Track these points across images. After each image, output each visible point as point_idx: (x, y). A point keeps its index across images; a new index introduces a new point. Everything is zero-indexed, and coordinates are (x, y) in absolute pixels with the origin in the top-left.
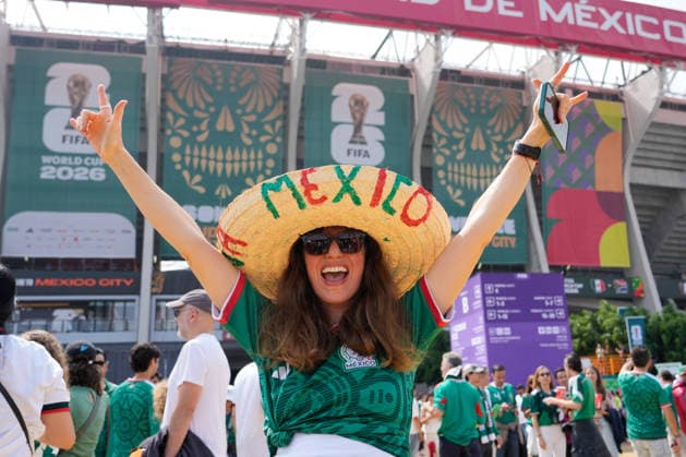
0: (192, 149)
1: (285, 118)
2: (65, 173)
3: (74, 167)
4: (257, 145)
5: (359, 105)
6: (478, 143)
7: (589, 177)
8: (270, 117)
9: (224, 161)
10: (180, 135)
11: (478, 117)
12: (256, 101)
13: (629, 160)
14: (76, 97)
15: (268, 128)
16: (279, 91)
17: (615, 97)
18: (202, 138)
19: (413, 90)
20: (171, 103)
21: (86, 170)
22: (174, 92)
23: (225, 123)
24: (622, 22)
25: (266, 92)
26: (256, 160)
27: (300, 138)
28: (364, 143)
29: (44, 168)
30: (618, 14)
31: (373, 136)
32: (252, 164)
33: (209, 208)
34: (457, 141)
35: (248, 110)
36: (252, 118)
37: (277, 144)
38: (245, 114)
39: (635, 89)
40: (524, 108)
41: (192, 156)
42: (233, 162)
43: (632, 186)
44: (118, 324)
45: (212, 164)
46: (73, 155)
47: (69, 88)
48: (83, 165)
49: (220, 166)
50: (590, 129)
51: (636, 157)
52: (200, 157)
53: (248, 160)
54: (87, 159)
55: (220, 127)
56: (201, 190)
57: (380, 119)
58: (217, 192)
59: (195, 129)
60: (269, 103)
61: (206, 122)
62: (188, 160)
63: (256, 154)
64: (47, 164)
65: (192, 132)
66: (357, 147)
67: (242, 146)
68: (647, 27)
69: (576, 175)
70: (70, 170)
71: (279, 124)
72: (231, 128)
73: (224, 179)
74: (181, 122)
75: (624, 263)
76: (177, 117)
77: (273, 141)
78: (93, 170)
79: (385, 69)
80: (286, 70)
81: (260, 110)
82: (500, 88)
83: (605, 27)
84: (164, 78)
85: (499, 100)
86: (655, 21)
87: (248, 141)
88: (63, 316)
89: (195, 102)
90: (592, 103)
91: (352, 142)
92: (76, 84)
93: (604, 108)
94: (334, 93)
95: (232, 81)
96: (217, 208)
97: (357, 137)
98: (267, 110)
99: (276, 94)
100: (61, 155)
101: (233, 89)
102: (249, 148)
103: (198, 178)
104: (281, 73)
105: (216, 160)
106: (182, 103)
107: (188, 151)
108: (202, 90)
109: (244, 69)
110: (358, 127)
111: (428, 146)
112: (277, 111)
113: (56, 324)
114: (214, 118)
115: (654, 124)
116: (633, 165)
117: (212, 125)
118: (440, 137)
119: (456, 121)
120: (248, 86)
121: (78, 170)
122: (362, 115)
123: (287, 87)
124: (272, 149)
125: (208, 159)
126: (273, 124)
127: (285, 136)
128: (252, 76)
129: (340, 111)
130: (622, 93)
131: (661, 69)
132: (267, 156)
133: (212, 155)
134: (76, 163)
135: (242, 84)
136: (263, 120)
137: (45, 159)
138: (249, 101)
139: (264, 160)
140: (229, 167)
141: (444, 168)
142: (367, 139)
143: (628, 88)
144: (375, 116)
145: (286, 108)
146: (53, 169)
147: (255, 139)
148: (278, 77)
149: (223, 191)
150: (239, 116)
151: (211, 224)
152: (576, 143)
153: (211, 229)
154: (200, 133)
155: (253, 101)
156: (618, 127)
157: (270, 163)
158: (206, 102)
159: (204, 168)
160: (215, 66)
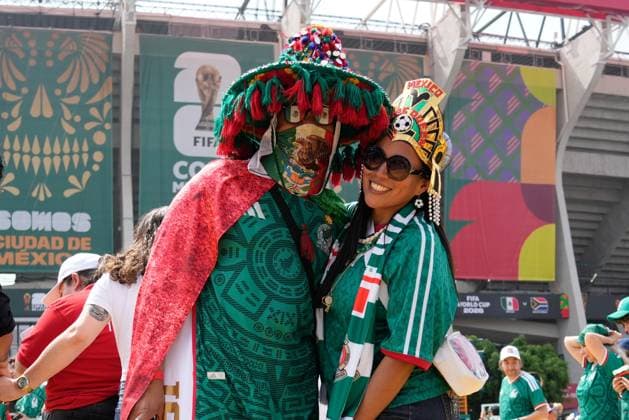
0: (2, 141)
1: (116, 97)
4: (82, 135)
5: (209, 78)
7: (513, 165)
8: (97, 98)
9: (42, 155)
12: (81, 78)
13: (564, 142)
15: (94, 112)
16: (108, 65)
17: (550, 61)
18: (13, 127)
23: (41, 107)
25: (92, 67)
26: (81, 153)
27: (135, 121)
32: (76, 158)
33: (25, 214)
35: (70, 90)
36: (75, 100)
37: (107, 132)
38: (64, 95)
39: (574, 52)
41: (3, 150)
42: (52, 155)
43: (566, 176)
45: (26, 159)
49: (36, 161)
50: (513, 104)
51: (571, 138)
52: (12, 152)
53: (71, 154)
55: (35, 112)
56: (15, 191)
58: (34, 194)
59: (5, 115)
60: (96, 80)
61: (17, 107)
63: (80, 145)
65: (2, 119)
66: (207, 134)
67: (60, 134)
69: (495, 163)
71: (108, 107)
72: (48, 113)
73: (41, 177)
75: (548, 276)
77: (102, 129)
79: (243, 32)
80: (116, 36)
81: (83, 90)
82: (395, 53)
85: (392, 69)
87: (70, 130)
89: (4, 83)
90: (517, 72)
91: (198, 128)
93: (531, 76)
94: (177, 64)
95: (48, 54)
96: (35, 213)
97: (207, 122)
98: (93, 89)
99: (104, 69)
101: (50, 64)
102: (71, 138)
103: (10, 177)
104: (109, 41)
105: (31, 154)
108: (12, 65)
109: (63, 36)
110: (207, 109)
112: (108, 89)
114: (28, 101)
115: (595, 96)
116: (569, 148)
117: (25, 112)
120: (68, 59)
122: (214, 92)
123: (118, 58)
124: (100, 138)
125: (21, 153)
126: (100, 106)
127: (117, 120)
128: (73, 47)
129: (185, 88)
130: (558, 55)
131: (604, 26)
132: (94, 148)
133: (26, 148)
135: (61, 57)
136: (91, 102)
138: (72, 74)
139: (91, 153)
140: (47, 162)
143: (564, 50)
145: (117, 85)
147: (78, 126)
148: (106, 47)
149: (42, 193)
150: (58, 97)
151: (29, 232)
152: (495, 123)
153: (28, 238)
154: (11, 120)
155: (75, 79)
156: (550, 100)
157: (98, 156)
158: (17, 81)
159: (17, 164)
160: (27, 35)
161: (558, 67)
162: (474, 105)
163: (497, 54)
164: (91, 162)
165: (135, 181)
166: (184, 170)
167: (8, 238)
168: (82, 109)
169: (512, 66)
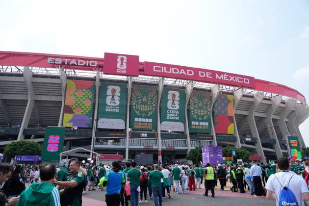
0: (137, 105)
1: (157, 98)
2: (110, 110)
4: (152, 105)
5: (174, 96)
6: (201, 104)
7: (226, 112)
8: (154, 98)
9: (144, 108)
10: (135, 102)
11: (201, 99)
13: (235, 108)
17: (232, 94)
18: (140, 103)
19: (186, 92)
20: (133, 95)
22: (134, 92)
23: (145, 99)
24: (234, 79)
25: (154, 93)
27: (161, 102)
29: (106, 109)
30: (233, 77)
31: (177, 103)
32: (150, 109)
33: (141, 119)
34: (196, 104)
36: (150, 98)
37: (156, 104)
39: (236, 93)
40: (211, 96)
42: (146, 108)
43: (235, 114)
44: (121, 144)
46: (112, 106)
50: (226, 101)
52: (139, 107)
54: (115, 107)
56: (139, 114)
57: (178, 99)
59: (138, 101)
60: (154, 95)
62: (136, 108)
66: (173, 105)
68: (240, 80)
69: (223, 112)
70: (112, 110)
72: (146, 101)
73: (144, 112)
74: (135, 99)
75: (233, 133)
76: (134, 98)
78: (116, 110)
79: (180, 87)
81: (152, 97)
82: (205, 92)
83: (230, 80)
84: (132, 89)
85: (205, 95)
86: (242, 78)
87: (149, 104)
88: (110, 141)
89: (138, 95)
93: (229, 96)
94: (169, 93)
95: (146, 90)
97: (173, 103)
99: (156, 93)
100: (110, 106)
101: (146, 92)
103: (138, 112)
104: (157, 88)
105: (142, 108)
106: (135, 95)
108: (140, 92)
109: (149, 87)
110: (173, 101)
111: (189, 104)
112: (156, 97)
113: (109, 143)
114: (142, 98)
115: (241, 101)
117: (141, 100)
118: (192, 103)
119: (196, 99)
120: (150, 91)
122: (175, 98)
123: (158, 91)
124: (154, 105)
126: (155, 100)
127: (157, 102)
128: (150, 89)
129: (170, 97)
131: (242, 89)
132: (153, 107)
134: (113, 108)
135: (148, 91)
137: (107, 107)
138: (150, 95)
141: (193, 110)
142: (175, 103)
144: (177, 98)
145: (158, 96)
146: (108, 109)
147: (151, 103)
149: (144, 115)
150: (147, 98)
151: (141, 122)
152: (223, 104)
156: (232, 101)
157: (154, 109)
158: (141, 95)
159: (140, 109)
160: (143, 87)
162: (219, 102)
163: (223, 93)
164: (153, 110)
165: (160, 112)
166: (169, 112)
167: (137, 123)
168: (151, 100)
169: (225, 95)
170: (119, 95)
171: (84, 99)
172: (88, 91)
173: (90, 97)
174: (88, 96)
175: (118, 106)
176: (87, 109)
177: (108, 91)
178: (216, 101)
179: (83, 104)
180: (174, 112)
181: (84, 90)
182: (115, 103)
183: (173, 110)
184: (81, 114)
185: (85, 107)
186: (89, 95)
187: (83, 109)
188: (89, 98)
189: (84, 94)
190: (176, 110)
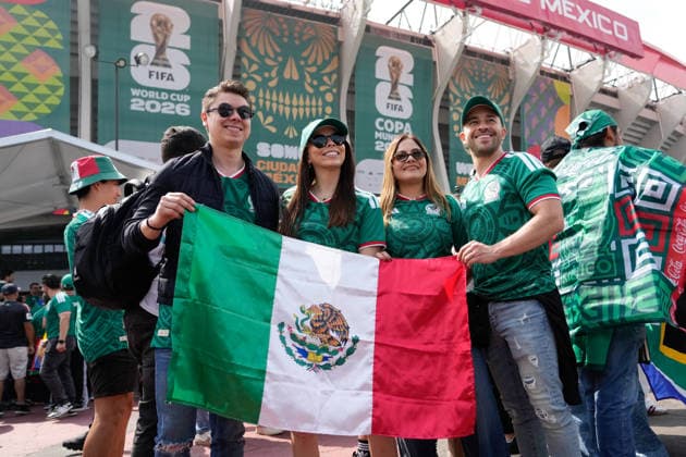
0: (265, 92)
1: (339, 71)
2: (153, 106)
3: (161, 101)
4: (318, 94)
8: (328, 70)
10: (254, 80)
11: (481, 84)
12: (315, 55)
14: (160, 36)
15: (325, 78)
16: (334, 48)
17: (566, 80)
18: (272, 84)
19: (435, 58)
20: (246, 50)
21: (172, 106)
22: (248, 39)
23: (291, 72)
24: (590, 17)
25: (325, 48)
26: (317, 107)
27: (351, 92)
28: (399, 99)
29: (133, 100)
30: (588, 12)
31: (405, 93)
32: (314, 110)
33: (280, 146)
35: (310, 62)
36: (313, 69)
37: (334, 94)
38: (306, 65)
39: (581, 74)
40: (510, 81)
41: (265, 100)
42: (298, 107)
45: (281, 107)
46: (160, 90)
47: (152, 25)
48: (169, 100)
49: (287, 110)
50: (551, 101)
52: (272, 101)
53: (311, 107)
54: (172, 95)
55: (287, 75)
56: (273, 130)
57: (411, 80)
58: (286, 133)
59: (266, 75)
60: (327, 58)
61: (276, 69)
62: (261, 101)
63: (317, 101)
64: (135, 97)
65: (264, 78)
66: (394, 102)
67: (305, 93)
68: (604, 24)
69: (544, 135)
70: (157, 104)
71: (335, 76)
72: (296, 77)
73: (291, 122)
74: (255, 67)
76: (251, 62)
77: (330, 91)
78: (178, 106)
79: (413, 38)
80: (339, 30)
81: (319, 63)
82: (494, 63)
83: (581, 20)
85: (493, 73)
86: (609, 21)
89: (266, 52)
90: (552, 82)
91: (390, 98)
92: (159, 23)
93: (558, 84)
94: (378, 53)
95: (296, 35)
96: (287, 146)
97: (394, 95)
99: (332, 50)
100: (149, 89)
101: (297, 42)
102: (311, 95)
103: (270, 119)
104: (336, 32)
105: (284, 105)
106: (255, 50)
107: (261, 95)
108: (272, 40)
109: (305, 25)
110: (395, 85)
112: (333, 65)
114: (282, 66)
115: (593, 104)
117: (280, 73)
118: (456, 97)
119: (466, 86)
120: (309, 40)
121: (164, 104)
122: (398, 75)
123: (340, 45)
124: (329, 98)
125: (278, 103)
126: (330, 76)
127: (339, 87)
128: (312, 32)
129: (382, 70)
130: (569, 76)
132: (325, 103)
133: (281, 100)
134: (163, 98)
135: (305, 38)
136: (323, 72)
137: (134, 92)
138: (311, 53)
139: (324, 107)
140: (295, 111)
141: (458, 123)
142: (402, 96)
143: (574, 73)
144: (407, 78)
146: (142, 102)
147: (315, 88)
148: (333, 35)
149: (291, 132)
150: (302, 67)
151: (283, 160)
152: (544, 111)
153: (282, 164)
154: (270, 79)
155: (314, 55)
156: (567, 102)
157: (328, 110)
158: (275, 52)
159: (274, 110)
160: (281, 20)
161: (569, 82)
162: (534, 100)
163: (542, 72)
164: (324, 113)
166: (382, 124)
167: (268, 163)
168: (317, 76)
169: (550, 79)
170: (188, 46)
171: (19, 49)
172: (39, 14)
173: (53, 44)
174: (42, 40)
175: (182, 92)
176: (42, 97)
177: (135, 24)
178: (527, 97)
179: (20, 76)
180: (398, 126)
181: (18, 9)
182: (170, 78)
183: (394, 120)
184: (13, 118)
185: (31, 87)
186: (42, 33)
187: (20, 96)
188: (47, 51)
189: (19, 29)
190: (404, 121)
